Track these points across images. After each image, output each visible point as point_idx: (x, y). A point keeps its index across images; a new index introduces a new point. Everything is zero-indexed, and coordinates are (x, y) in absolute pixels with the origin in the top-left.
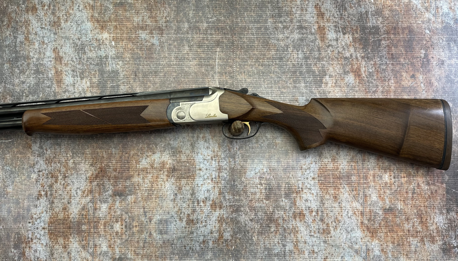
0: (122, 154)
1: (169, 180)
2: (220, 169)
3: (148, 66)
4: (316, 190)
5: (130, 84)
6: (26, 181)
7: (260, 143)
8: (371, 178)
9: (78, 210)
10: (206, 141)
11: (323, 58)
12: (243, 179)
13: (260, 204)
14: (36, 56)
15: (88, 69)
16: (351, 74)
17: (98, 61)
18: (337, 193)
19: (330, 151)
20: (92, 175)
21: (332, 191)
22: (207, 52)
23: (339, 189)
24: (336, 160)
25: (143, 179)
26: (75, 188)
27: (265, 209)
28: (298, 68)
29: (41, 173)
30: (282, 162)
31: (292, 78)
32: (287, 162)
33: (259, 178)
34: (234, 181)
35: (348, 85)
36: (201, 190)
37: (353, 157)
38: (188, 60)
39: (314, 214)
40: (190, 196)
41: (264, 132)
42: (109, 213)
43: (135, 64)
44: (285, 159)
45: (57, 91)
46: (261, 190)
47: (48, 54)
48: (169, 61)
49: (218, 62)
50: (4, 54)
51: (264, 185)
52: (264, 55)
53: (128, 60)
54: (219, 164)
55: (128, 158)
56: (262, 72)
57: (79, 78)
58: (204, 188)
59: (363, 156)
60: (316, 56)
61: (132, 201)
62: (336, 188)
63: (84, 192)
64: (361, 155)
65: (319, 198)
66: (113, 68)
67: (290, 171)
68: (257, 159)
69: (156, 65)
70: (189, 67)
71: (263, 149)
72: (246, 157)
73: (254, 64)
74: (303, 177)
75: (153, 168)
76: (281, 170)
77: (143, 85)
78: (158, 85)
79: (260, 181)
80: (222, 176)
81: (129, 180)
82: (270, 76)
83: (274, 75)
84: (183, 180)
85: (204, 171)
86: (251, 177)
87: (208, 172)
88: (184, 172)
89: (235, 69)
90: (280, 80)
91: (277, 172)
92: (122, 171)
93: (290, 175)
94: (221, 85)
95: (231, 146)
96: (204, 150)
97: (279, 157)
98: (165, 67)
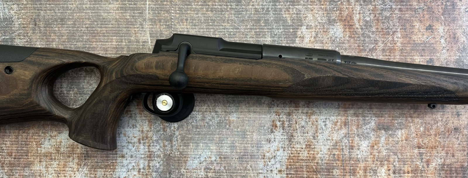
0: (19, 133)
1: (81, 169)
2: (150, 156)
3: (52, 11)
5: (27, 36)
7: (207, 120)
8: (361, 172)
10: (131, 117)
12: (182, 170)
16: (338, 24)
19: (304, 133)
24: (313, 147)
25: (47, 167)
28: (262, 15)
30: (238, 148)
31: (253, 29)
32: (245, 147)
33: (205, 169)
34: (170, 173)
35: (334, 41)
37: (336, 143)
41: (213, 104)
43: (35, 8)
44: (241, 144)
48: (80, 4)
49: (149, 4)
53: (25, 3)
54: (149, 149)
55: (27, 139)
56: (212, 20)
59: (351, 142)
64: (348, 140)
66: (6, 15)
67: (248, 160)
68: (202, 143)
69: (63, 10)
70: (108, 11)
71: (211, 129)
72: (188, 140)
73: (201, 8)
74: (266, 169)
75: (59, 154)
76: (236, 159)
77: (45, 38)
78: (66, 37)
79: (206, 174)
80: (153, 166)
81: (28, 169)
82: (222, 26)
83: (229, 25)
84: (99, 170)
85: (128, 159)
86: (194, 168)
87: (133, 160)
88: (101, 160)
89: (174, 15)
90: (237, 32)
91: (230, 161)
92: (19, 156)
93: (248, 166)
94: (154, 37)
95: (167, 124)
96: (129, 129)
97: (234, 140)
98: (75, 11)
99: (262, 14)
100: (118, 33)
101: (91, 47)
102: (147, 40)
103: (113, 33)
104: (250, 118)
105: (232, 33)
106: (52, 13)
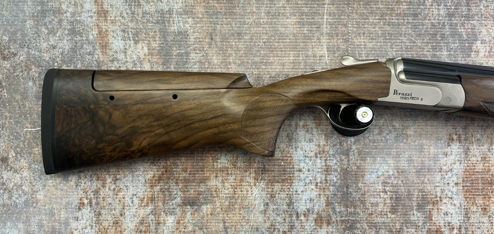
1: (258, 184)
2: (327, 170)
3: (229, 26)
4: (459, 199)
5: (203, 50)
6: (62, 185)
7: (385, 135)
9: (134, 225)
10: (307, 131)
11: (473, 16)
12: (360, 184)
13: (383, 219)
14: (71, 10)
15: (145, 28)
17: (158, 17)
18: (487, 203)
19: (479, 146)
20: (153, 177)
21: (480, 201)
22: (311, 4)
23: (490, 197)
24: (488, 159)
25: (223, 182)
26: (130, 194)
27: (390, 226)
28: (439, 30)
29: (82, 174)
30: (415, 162)
31: (430, 43)
32: (422, 161)
33: (382, 183)
34: (347, 187)
36: (301, 199)
38: (285, 16)
39: (455, 231)
40: (287, 207)
41: (390, 119)
42: (177, 229)
43: (211, 22)
44: (418, 158)
45: (101, 59)
46: (385, 200)
47: (87, 6)
48: (257, 19)
49: (327, 19)
50: (26, 6)
51: (389, 193)
52: (392, 9)
53: (201, 16)
54: (326, 163)
55: (202, 154)
56: (389, 34)
57: (132, 41)
58: (305, 196)
60: (464, 13)
61: (209, 213)
62: (486, 197)
63: (142, 201)
65: (463, 210)
66: (181, 28)
67: (425, 174)
68: (379, 157)
69: (240, 24)
70: (285, 26)
71: (389, 143)
72: (365, 154)
73: (378, 22)
74: (443, 182)
75: (236, 168)
76: (413, 172)
77: (221, 52)
78: (243, 52)
79: (383, 188)
80: (330, 180)
81: (203, 184)
82: (399, 40)
83: (406, 38)
84: (276, 184)
85: (305, 173)
86: (372, 182)
87: (310, 174)
88: (278, 174)
89: (351, 29)
90: (414, 46)
91: (408, 175)
92: (194, 171)
93: (425, 179)
94: (331, 51)
95: (343, 139)
96: (306, 143)
97: (411, 154)
98: (252, 26)
99: (438, 28)
100: (296, 48)
101: (268, 62)
102: (323, 55)
103: (290, 48)
104: (427, 132)
105: (409, 47)
106: (229, 27)
